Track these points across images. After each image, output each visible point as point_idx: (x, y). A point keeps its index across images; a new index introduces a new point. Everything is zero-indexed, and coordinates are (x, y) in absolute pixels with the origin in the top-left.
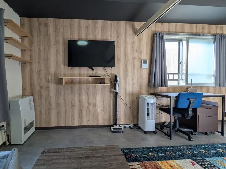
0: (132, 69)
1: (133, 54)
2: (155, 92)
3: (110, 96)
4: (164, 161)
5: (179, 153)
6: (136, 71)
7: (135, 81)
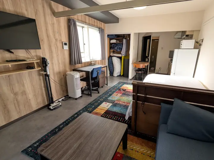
0: (56, 50)
1: (54, 35)
2: (75, 68)
3: (40, 80)
4: (96, 109)
5: (99, 102)
6: (59, 53)
7: (60, 62)
